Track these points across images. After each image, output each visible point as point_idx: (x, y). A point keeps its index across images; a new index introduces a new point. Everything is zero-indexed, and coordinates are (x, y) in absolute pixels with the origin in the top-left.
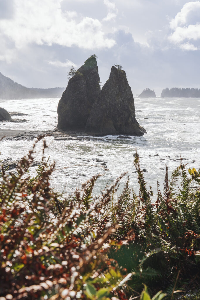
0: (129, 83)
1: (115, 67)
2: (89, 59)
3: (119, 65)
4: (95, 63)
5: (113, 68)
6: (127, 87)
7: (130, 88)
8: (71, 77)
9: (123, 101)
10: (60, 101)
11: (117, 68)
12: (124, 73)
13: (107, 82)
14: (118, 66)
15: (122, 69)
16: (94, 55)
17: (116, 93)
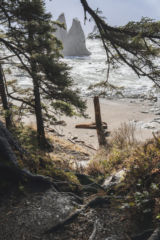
0: (82, 28)
1: (75, 19)
2: (60, 15)
4: (64, 18)
5: (74, 20)
6: (82, 30)
7: (83, 30)
9: (80, 38)
11: (76, 19)
12: (79, 22)
13: (71, 27)
14: (76, 18)
15: (78, 20)
16: (63, 13)
17: (76, 34)
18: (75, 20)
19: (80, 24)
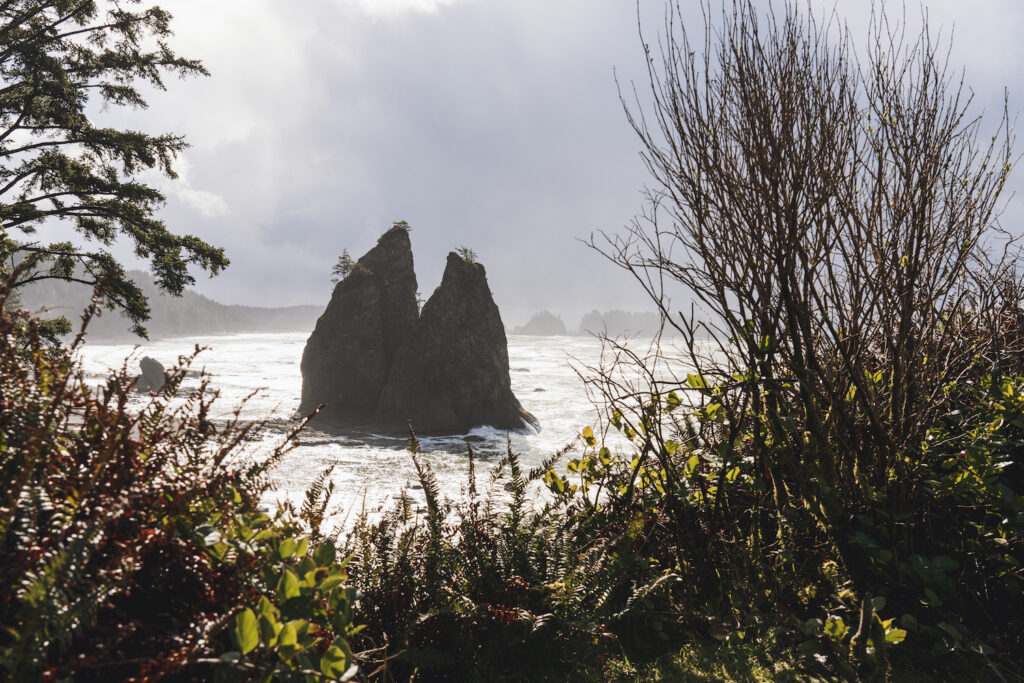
0: (493, 297)
1: (458, 253)
2: (389, 232)
3: (469, 249)
4: (405, 244)
5: (453, 258)
6: (490, 305)
7: (496, 308)
8: (341, 278)
9: (478, 343)
10: (310, 341)
11: (462, 256)
12: (481, 269)
13: (438, 292)
14: (466, 251)
15: (476, 260)
16: (404, 223)
17: (459, 322)
18: (461, 259)
19: (486, 280)
